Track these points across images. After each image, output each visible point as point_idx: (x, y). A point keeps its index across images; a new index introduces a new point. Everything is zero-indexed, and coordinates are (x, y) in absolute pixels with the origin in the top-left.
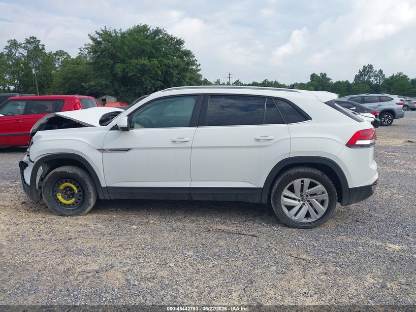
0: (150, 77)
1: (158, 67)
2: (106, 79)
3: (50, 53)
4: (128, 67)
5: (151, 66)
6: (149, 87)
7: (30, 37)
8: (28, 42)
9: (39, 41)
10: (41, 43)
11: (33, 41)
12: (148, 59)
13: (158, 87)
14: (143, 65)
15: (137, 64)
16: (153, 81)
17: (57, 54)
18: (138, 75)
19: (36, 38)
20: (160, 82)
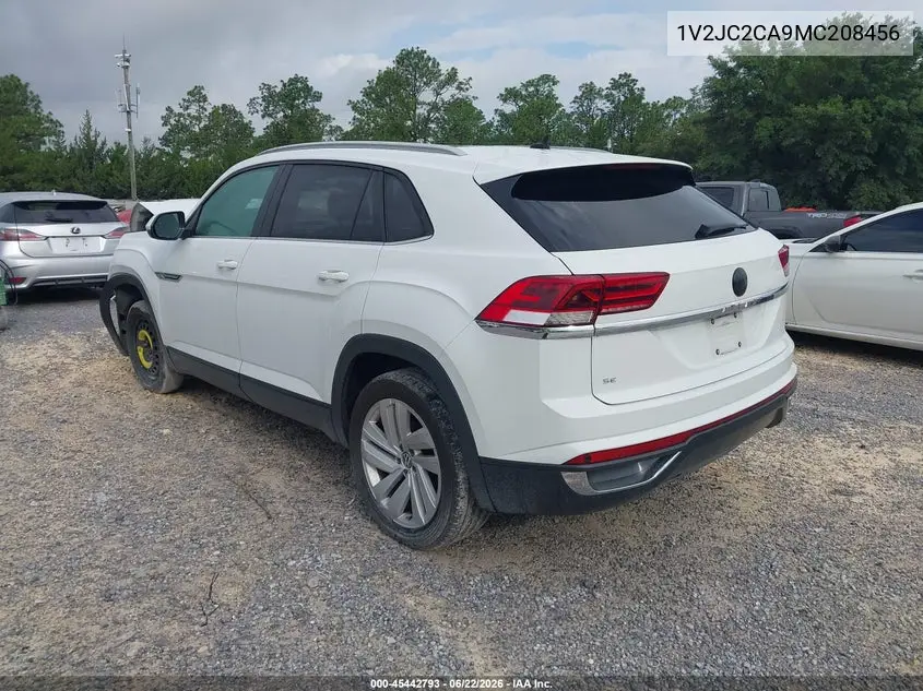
0: (840, 147)
1: (865, 121)
2: (734, 155)
3: (654, 104)
4: (789, 124)
5: (845, 119)
6: (832, 172)
7: (620, 75)
8: (616, 85)
9: (635, 81)
10: (638, 86)
11: (625, 82)
12: (844, 102)
13: (858, 172)
14: (825, 119)
15: (810, 116)
16: (845, 157)
17: (666, 106)
18: (807, 142)
19: (630, 76)
20: (864, 158)
